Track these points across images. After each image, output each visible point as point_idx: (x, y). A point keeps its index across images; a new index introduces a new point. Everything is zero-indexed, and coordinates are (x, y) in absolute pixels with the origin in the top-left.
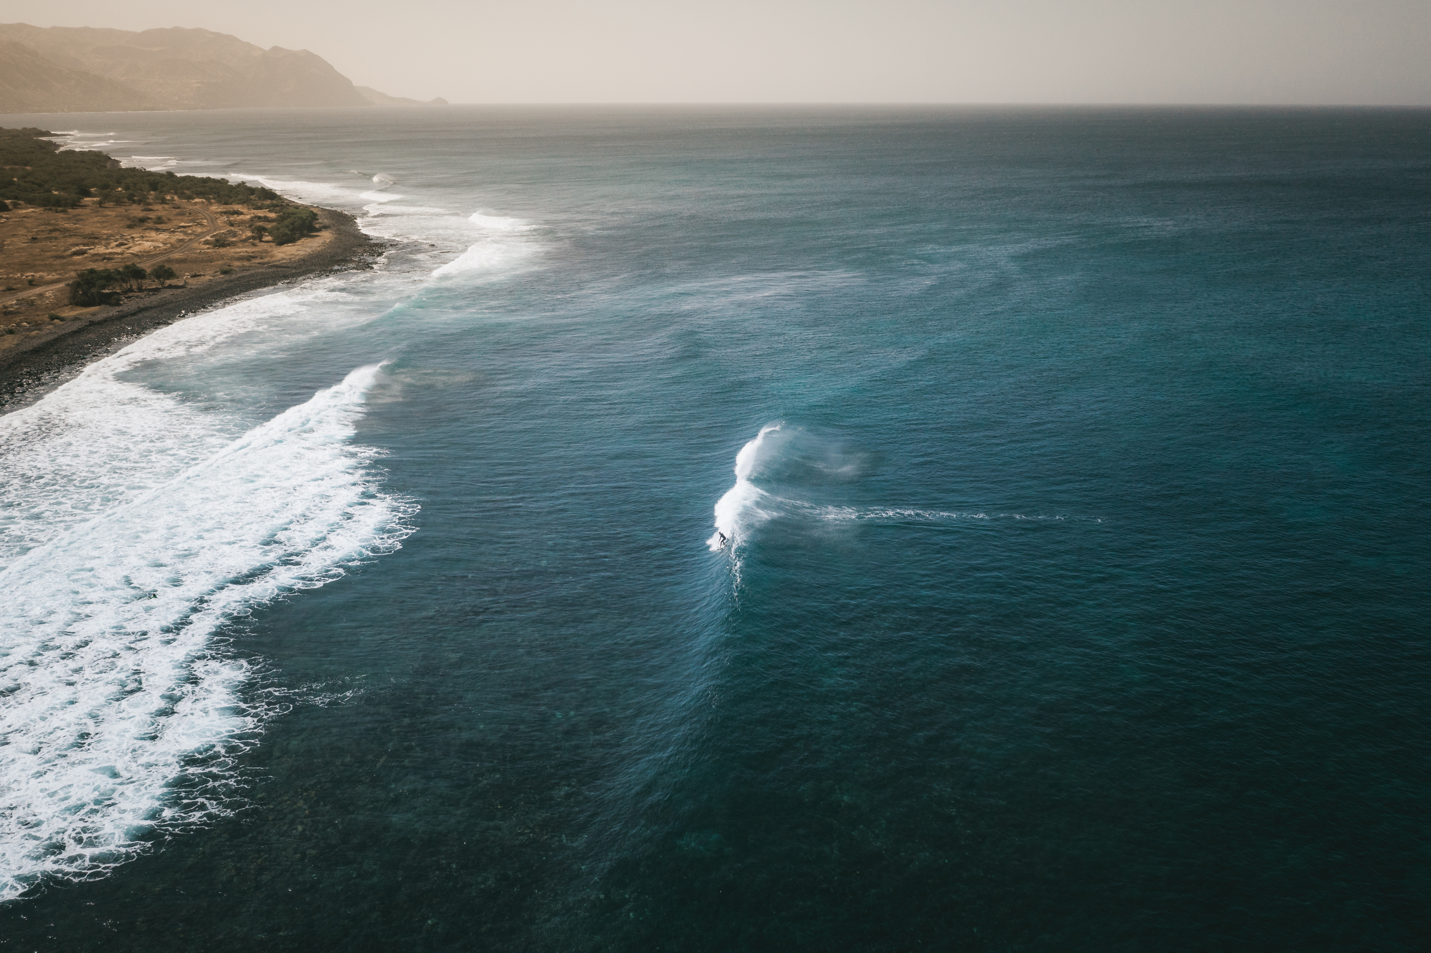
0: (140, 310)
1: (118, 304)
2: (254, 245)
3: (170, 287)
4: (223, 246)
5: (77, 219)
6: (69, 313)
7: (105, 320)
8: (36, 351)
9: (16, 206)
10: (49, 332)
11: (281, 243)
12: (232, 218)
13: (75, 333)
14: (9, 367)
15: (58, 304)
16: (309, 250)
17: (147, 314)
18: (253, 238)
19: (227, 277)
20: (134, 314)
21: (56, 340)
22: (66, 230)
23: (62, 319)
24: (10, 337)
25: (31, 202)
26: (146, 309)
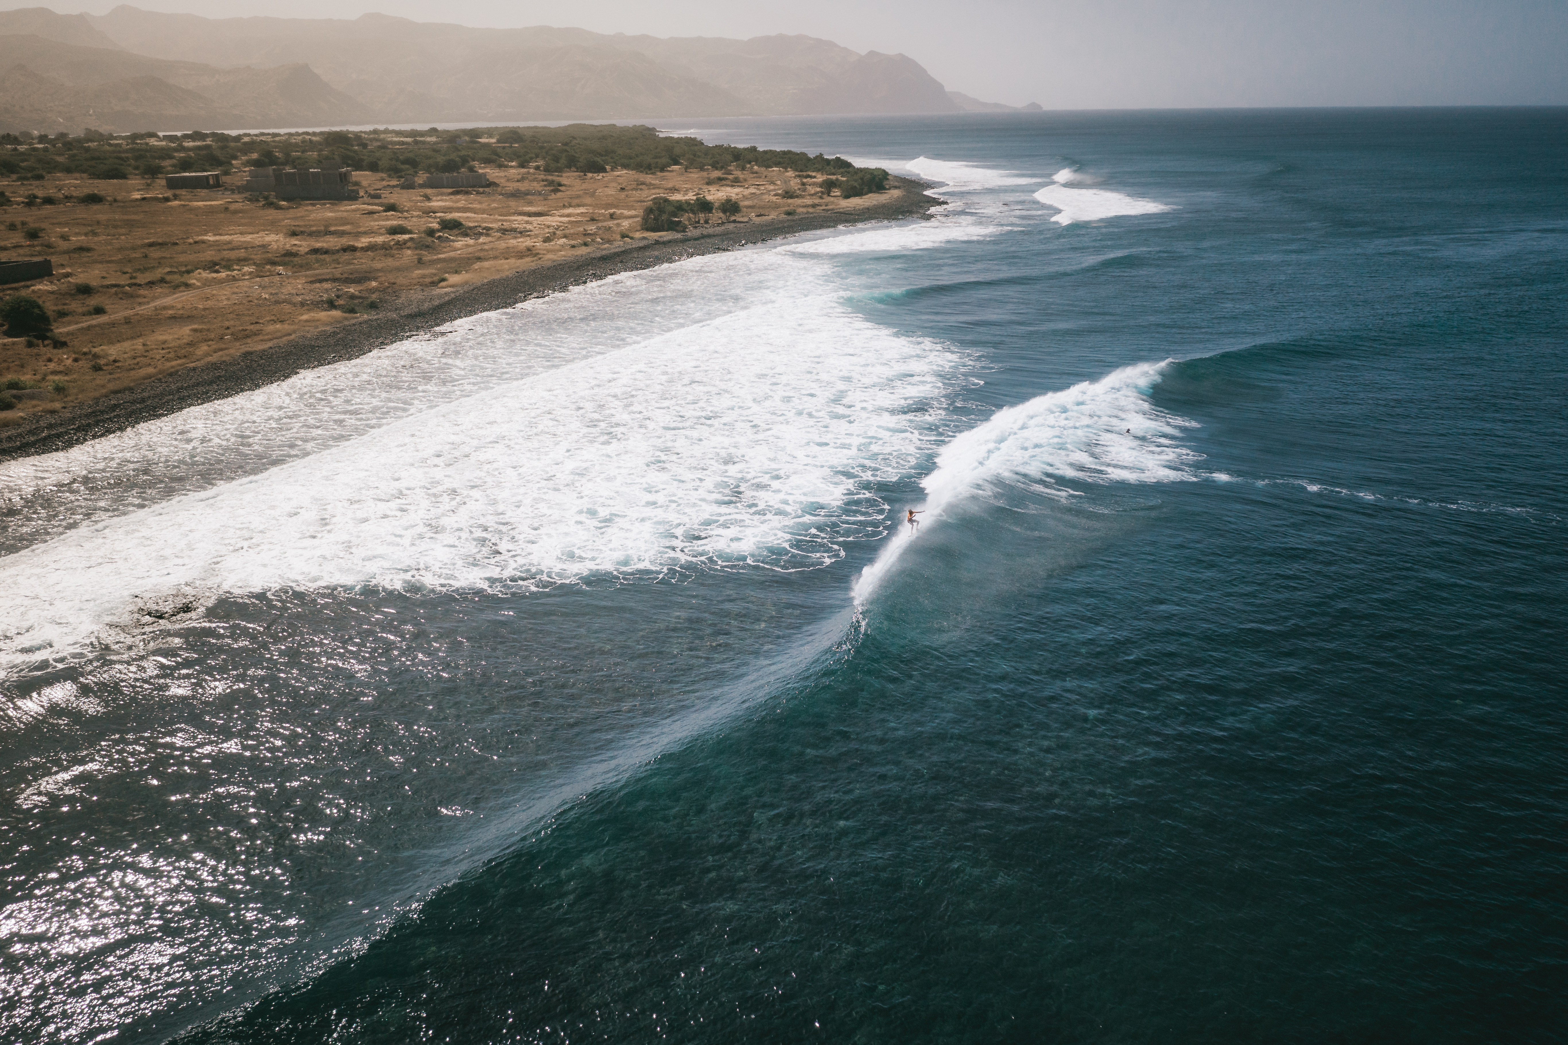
0: (703, 237)
1: (684, 231)
2: (821, 198)
3: (734, 221)
4: (791, 197)
5: (663, 179)
6: (638, 235)
7: (670, 242)
8: (604, 259)
9: (612, 170)
10: (618, 245)
11: (847, 197)
12: (805, 180)
13: (641, 248)
14: (578, 268)
15: (631, 229)
16: (875, 202)
17: (708, 240)
18: (822, 192)
19: (790, 218)
20: (696, 239)
21: (624, 252)
22: (651, 184)
23: (632, 238)
24: (584, 248)
25: (625, 166)
26: (709, 236)
